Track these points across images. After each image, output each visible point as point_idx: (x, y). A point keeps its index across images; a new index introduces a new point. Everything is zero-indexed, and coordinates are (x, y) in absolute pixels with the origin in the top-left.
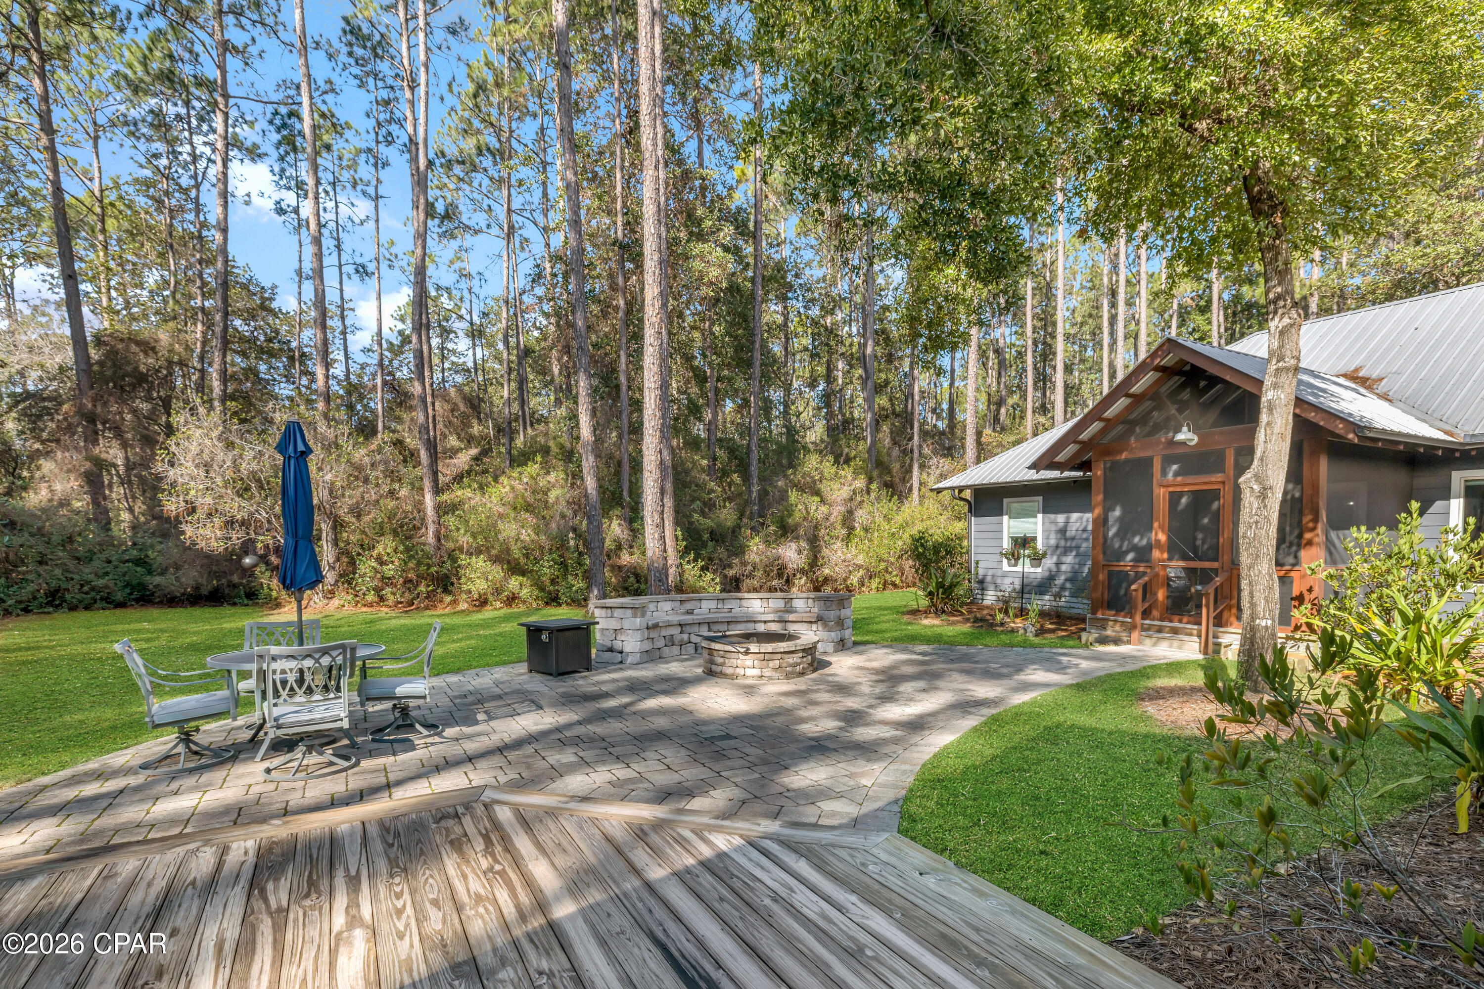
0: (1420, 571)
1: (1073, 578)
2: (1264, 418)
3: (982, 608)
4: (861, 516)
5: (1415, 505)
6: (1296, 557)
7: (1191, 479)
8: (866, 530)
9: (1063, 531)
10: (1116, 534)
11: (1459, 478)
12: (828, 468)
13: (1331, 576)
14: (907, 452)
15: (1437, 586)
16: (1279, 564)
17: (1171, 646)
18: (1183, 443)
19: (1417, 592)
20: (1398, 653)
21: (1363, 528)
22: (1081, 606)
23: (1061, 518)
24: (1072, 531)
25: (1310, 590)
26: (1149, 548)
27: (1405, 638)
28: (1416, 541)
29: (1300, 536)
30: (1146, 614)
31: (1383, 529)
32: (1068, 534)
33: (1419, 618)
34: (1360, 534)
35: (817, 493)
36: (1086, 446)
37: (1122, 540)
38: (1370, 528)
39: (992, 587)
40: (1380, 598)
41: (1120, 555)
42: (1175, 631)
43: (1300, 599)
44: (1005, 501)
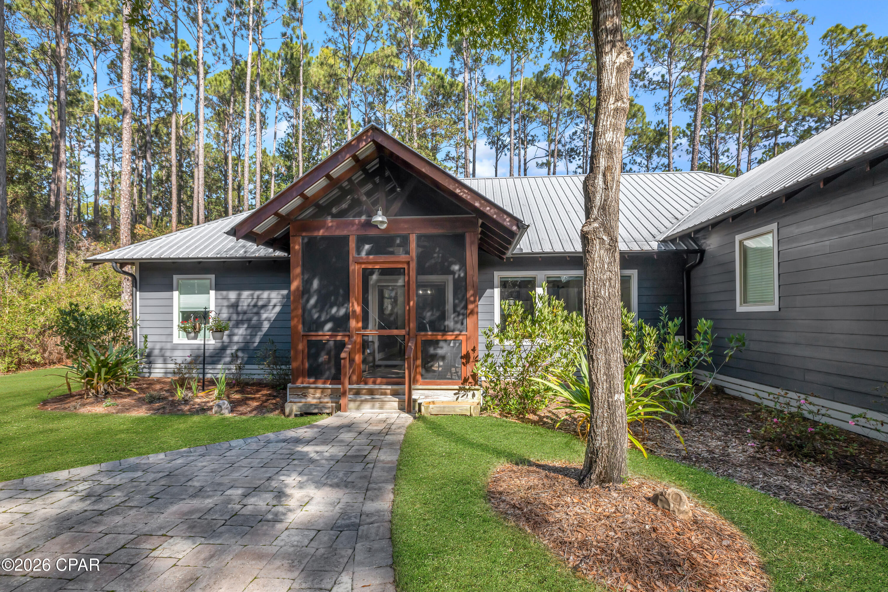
1: (245, 348)
3: (151, 383)
7: (382, 258)
9: (235, 306)
10: (315, 306)
11: (496, 275)
17: (373, 407)
18: (377, 226)
23: (233, 295)
24: (243, 306)
29: (466, 307)
32: (240, 308)
36: (285, 219)
37: (321, 311)
39: (160, 360)
41: (320, 325)
42: (371, 392)
43: (467, 357)
44: (175, 277)
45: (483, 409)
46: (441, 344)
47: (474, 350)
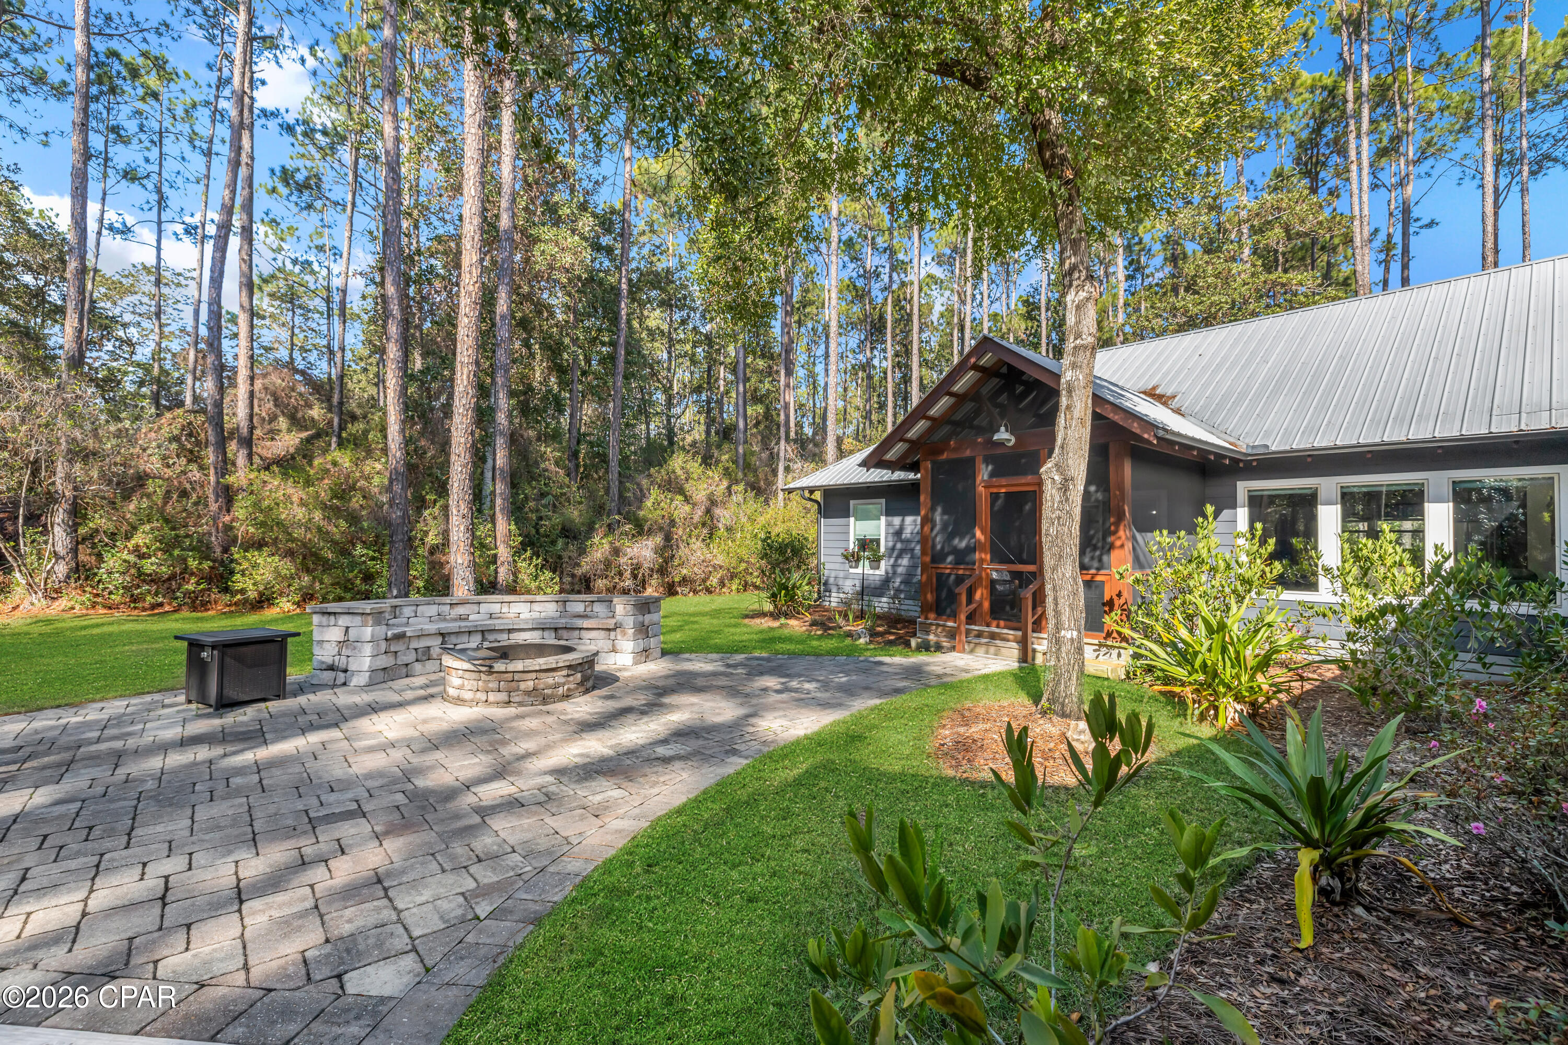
0: (1218, 576)
1: (907, 580)
2: (1064, 401)
4: (724, 515)
5: (1210, 509)
6: (1100, 560)
8: (729, 529)
9: (899, 533)
11: (1243, 488)
12: (695, 467)
13: (1137, 581)
14: (773, 458)
15: (1234, 592)
16: (1083, 567)
18: (1001, 444)
19: (1216, 598)
20: (1204, 665)
21: (1165, 532)
22: (911, 608)
23: (897, 521)
24: (907, 533)
25: (1119, 595)
26: (971, 550)
27: (1210, 650)
28: (1213, 546)
30: (971, 619)
31: (1183, 533)
32: (903, 537)
33: (1222, 627)
34: (1162, 537)
35: (681, 491)
36: (914, 445)
38: (1172, 532)
39: (836, 589)
40: (1183, 603)
42: (990, 636)
43: (1110, 605)
44: (851, 502)
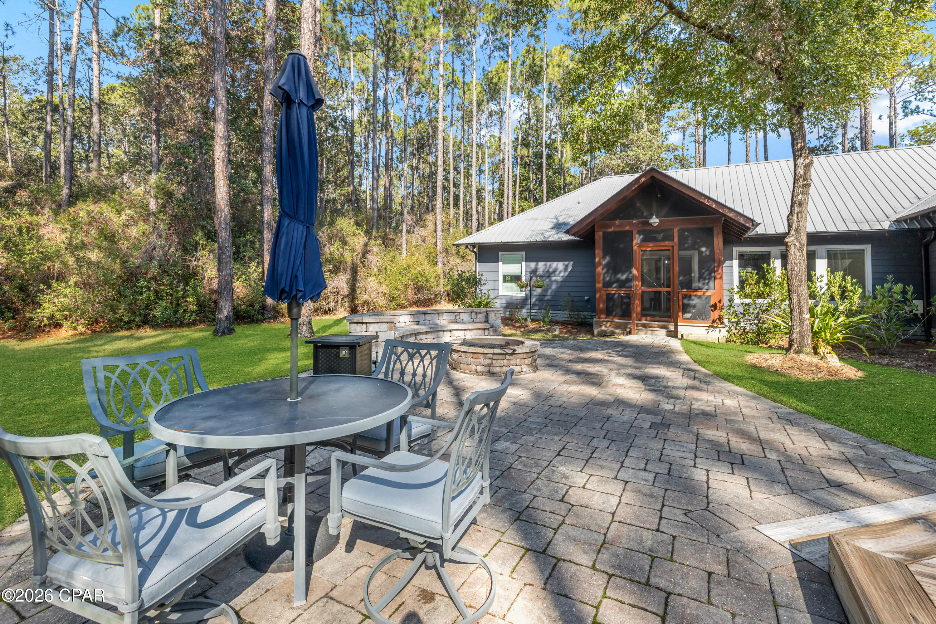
4: (374, 260)
6: (708, 285)
8: (379, 269)
9: (534, 272)
11: (736, 251)
12: (350, 227)
17: (646, 335)
18: (650, 225)
32: (537, 273)
35: (345, 243)
42: (644, 326)
43: (715, 307)
44: (500, 253)
45: (728, 341)
46: (693, 297)
47: (720, 302)
